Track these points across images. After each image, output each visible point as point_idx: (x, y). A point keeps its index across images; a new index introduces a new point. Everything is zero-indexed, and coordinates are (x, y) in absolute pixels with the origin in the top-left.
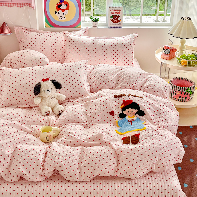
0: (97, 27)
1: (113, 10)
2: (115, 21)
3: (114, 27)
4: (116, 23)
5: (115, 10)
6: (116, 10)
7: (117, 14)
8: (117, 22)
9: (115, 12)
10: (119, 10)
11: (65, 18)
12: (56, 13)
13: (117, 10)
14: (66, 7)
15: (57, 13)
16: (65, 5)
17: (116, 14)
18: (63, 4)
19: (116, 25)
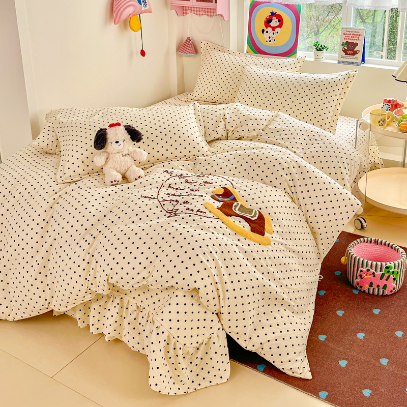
0: (320, 60)
1: (349, 33)
2: (349, 52)
3: (346, 62)
4: (350, 55)
5: (352, 33)
7: (355, 40)
8: (352, 55)
9: (352, 37)
10: (358, 34)
11: (275, 40)
13: (355, 33)
14: (278, 23)
17: (352, 40)
18: (274, 18)
19: (351, 59)
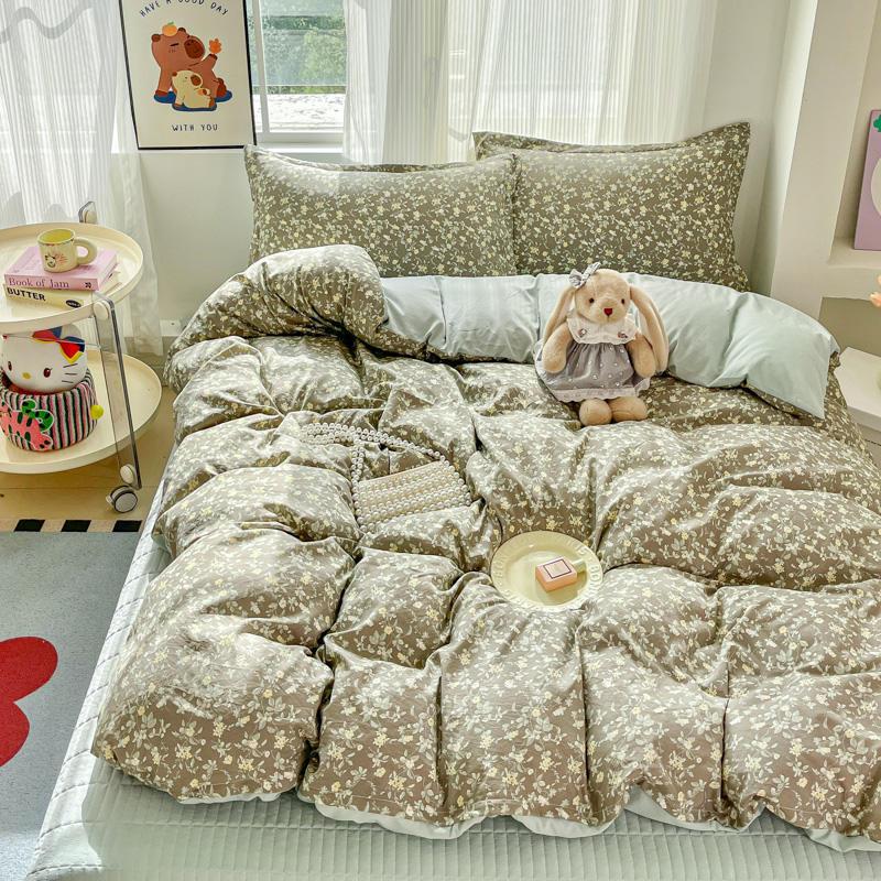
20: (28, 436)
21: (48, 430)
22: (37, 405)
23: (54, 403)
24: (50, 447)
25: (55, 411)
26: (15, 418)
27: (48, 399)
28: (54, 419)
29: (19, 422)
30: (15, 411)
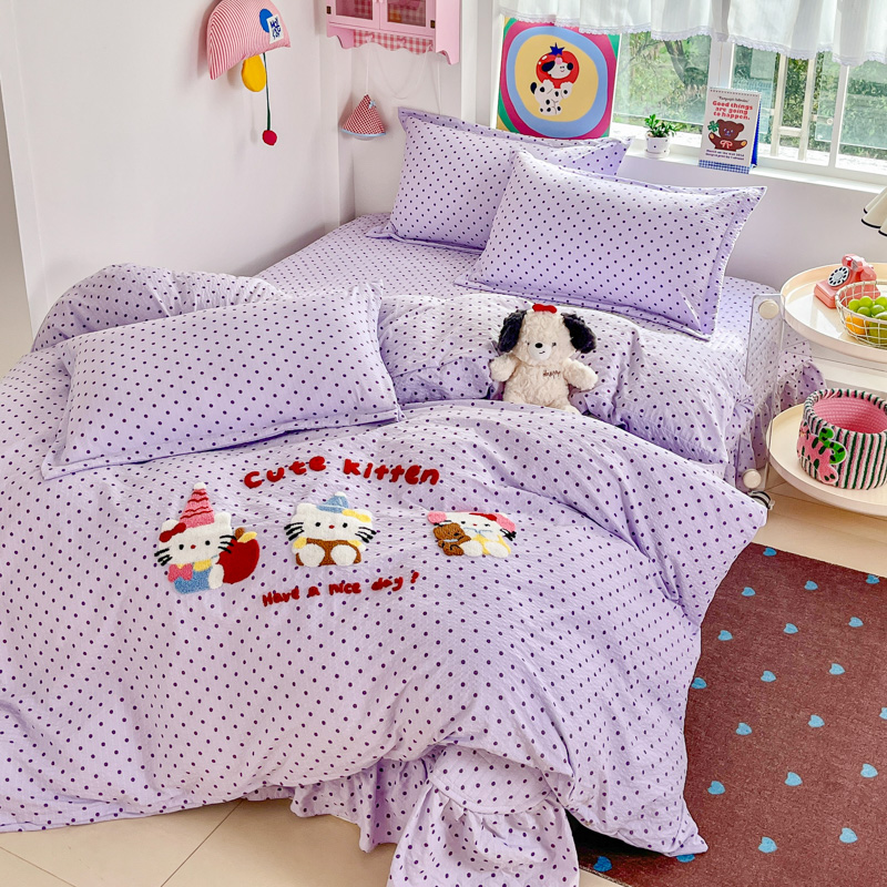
0: (660, 156)
1: (722, 101)
2: (724, 143)
3: (718, 165)
5: (731, 103)
6: (733, 102)
7: (737, 117)
8: (731, 149)
9: (731, 111)
10: (745, 104)
11: (559, 109)
12: (534, 87)
13: (738, 103)
14: (567, 72)
15: (537, 90)
16: (566, 65)
17: (732, 116)
18: (558, 60)
19: (727, 158)
20: (817, 463)
21: (837, 464)
22: (835, 435)
23: (852, 439)
24: (834, 482)
25: (850, 448)
26: (810, 442)
27: (848, 433)
28: (847, 455)
29: (814, 446)
30: (813, 435)
